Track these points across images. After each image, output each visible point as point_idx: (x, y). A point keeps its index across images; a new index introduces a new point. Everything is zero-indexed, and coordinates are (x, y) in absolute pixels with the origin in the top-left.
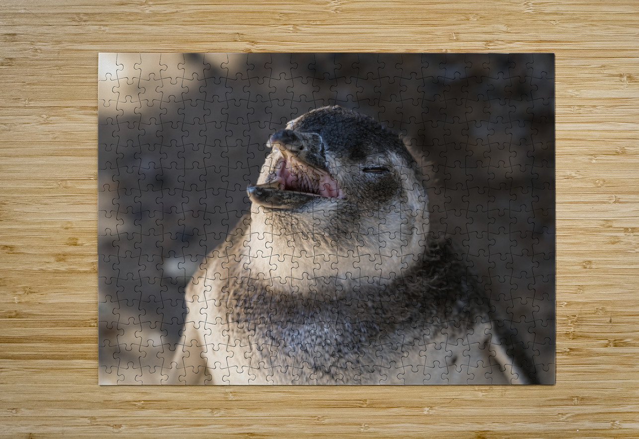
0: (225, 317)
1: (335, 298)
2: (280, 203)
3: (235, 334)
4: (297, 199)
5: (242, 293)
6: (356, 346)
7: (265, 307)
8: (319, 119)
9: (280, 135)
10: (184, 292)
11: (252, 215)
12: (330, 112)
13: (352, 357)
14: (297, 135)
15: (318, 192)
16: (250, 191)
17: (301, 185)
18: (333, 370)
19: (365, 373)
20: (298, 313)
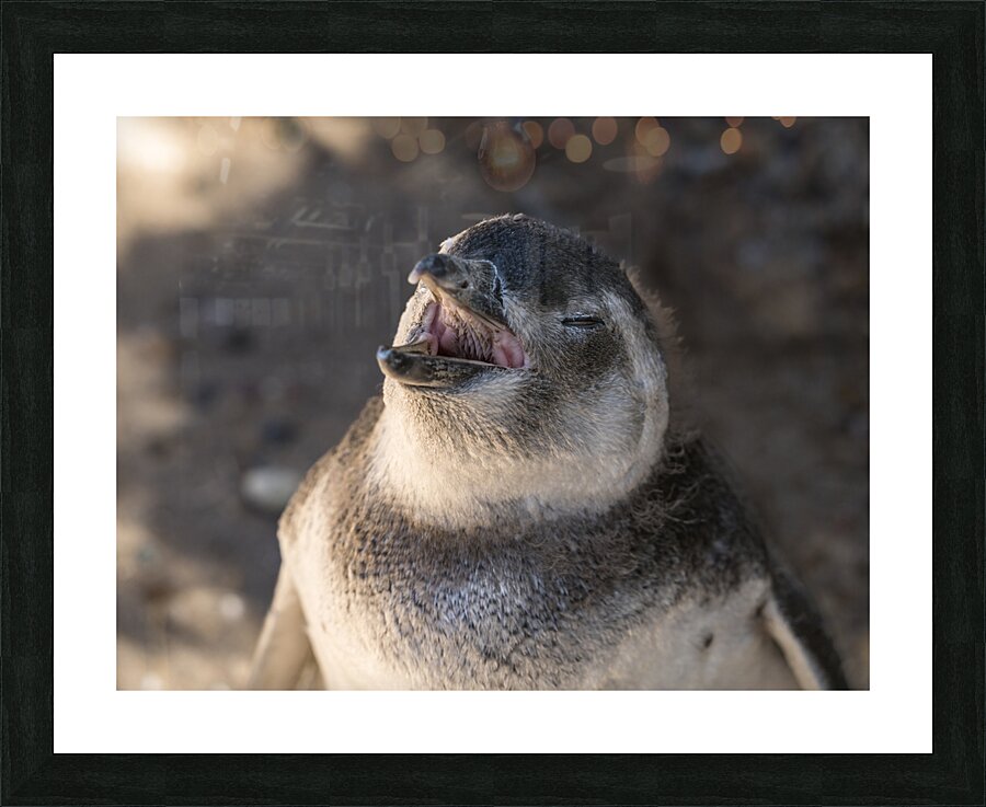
0: (342, 568)
1: (517, 537)
2: (429, 377)
3: (358, 597)
4: (457, 370)
5: (369, 528)
6: (552, 617)
7: (406, 552)
8: (492, 236)
9: (430, 263)
10: (276, 528)
11: (385, 399)
12: (510, 226)
13: (546, 636)
14: (457, 264)
15: (490, 359)
16: (381, 356)
17: (463, 347)
18: (515, 657)
19: (566, 662)
20: (458, 562)
